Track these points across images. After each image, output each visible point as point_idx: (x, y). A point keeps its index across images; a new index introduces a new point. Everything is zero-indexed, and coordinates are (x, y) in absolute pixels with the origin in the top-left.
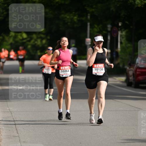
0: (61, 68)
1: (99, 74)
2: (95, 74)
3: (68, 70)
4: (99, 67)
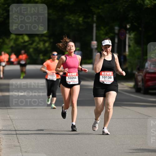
1: (106, 82)
2: (102, 82)
3: (75, 77)
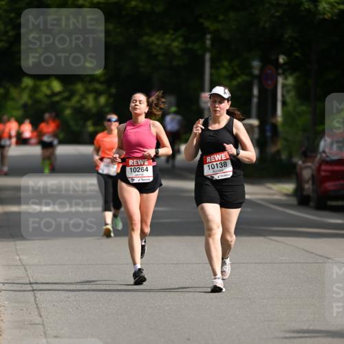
0: (131, 162)
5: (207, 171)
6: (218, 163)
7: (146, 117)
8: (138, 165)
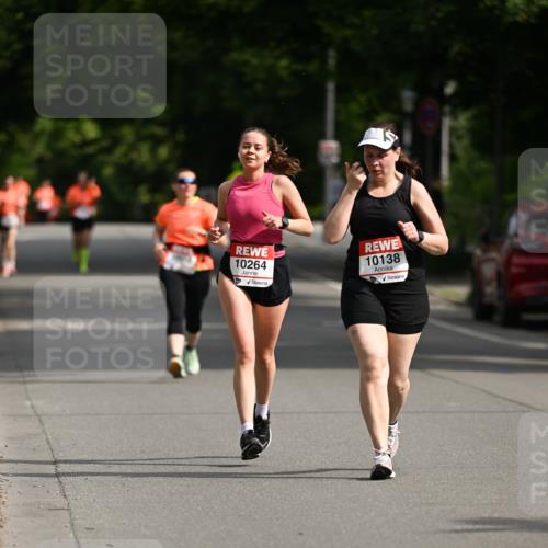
0: (239, 249)
3: (261, 261)
4: (381, 252)
5: (365, 269)
6: (385, 255)
7: (265, 171)
8: (250, 257)
